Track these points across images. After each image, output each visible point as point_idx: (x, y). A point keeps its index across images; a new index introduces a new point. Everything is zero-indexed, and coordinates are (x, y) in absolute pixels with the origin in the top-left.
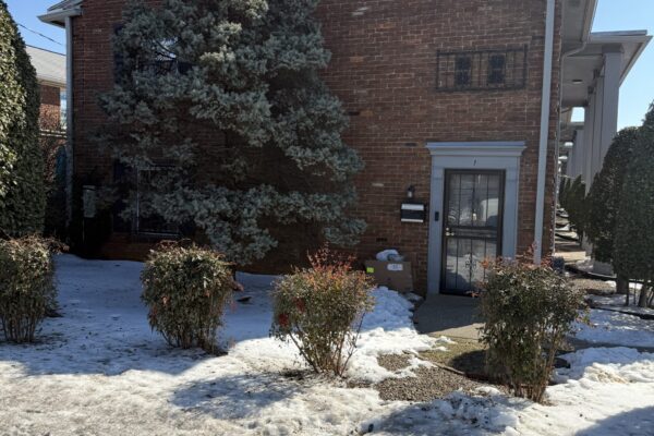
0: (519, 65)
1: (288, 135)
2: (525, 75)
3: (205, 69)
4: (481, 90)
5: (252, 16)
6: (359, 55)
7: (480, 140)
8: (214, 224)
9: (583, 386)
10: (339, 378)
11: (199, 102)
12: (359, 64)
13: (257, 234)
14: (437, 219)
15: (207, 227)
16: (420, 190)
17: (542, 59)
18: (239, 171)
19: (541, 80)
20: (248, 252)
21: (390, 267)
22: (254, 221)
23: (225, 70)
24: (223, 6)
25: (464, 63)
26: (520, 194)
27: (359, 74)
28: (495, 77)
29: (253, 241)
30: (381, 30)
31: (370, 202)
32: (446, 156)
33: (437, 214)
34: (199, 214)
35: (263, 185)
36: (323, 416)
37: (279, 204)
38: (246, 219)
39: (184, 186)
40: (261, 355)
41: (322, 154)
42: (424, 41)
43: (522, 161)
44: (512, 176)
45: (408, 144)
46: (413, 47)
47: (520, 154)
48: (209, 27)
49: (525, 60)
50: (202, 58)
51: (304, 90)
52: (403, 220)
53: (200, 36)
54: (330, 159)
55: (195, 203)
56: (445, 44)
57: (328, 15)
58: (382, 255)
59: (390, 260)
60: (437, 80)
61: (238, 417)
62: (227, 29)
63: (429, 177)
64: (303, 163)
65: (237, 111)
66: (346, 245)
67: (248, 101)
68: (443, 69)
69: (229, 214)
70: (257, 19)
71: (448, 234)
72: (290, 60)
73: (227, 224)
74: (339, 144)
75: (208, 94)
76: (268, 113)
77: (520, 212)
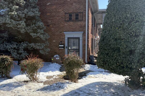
0: (81, 16)
1: (30, 30)
2: (82, 18)
3: (10, 16)
4: (74, 21)
5: (21, 4)
6: (49, 13)
7: (74, 31)
8: (12, 50)
9: (86, 79)
10: (36, 81)
11: (8, 23)
12: (49, 15)
13: (23, 52)
14: (66, 48)
15: (11, 51)
16: (63, 42)
17: (86, 15)
18: (20, 39)
19: (86, 19)
20: (21, 56)
21: (57, 58)
22: (22, 49)
23: (14, 16)
24: (15, 2)
25: (70, 15)
26: (83, 42)
27: (49, 17)
28: (77, 18)
29: (22, 54)
30: (53, 8)
31: (53, 45)
32: (68, 35)
33: (66, 47)
34: (8, 48)
35: (25, 42)
36: (29, 89)
37: (29, 46)
38: (20, 49)
39: (6, 42)
40: (20, 78)
41: (38, 35)
42: (62, 11)
43: (83, 36)
44: (81, 39)
45: (60, 32)
46: (60, 12)
47: (82, 34)
48: (11, 7)
49: (82, 15)
50: (9, 13)
51: (34, 21)
52: (60, 48)
53: (9, 9)
54: (40, 35)
55: (8, 46)
56: (66, 11)
57: (42, 4)
58: (55, 56)
59: (57, 57)
60: (65, 19)
61: (9, 90)
62: (15, 7)
63: (65, 39)
64: (34, 37)
65: (18, 25)
66: (45, 54)
67: (20, 23)
68: (67, 17)
69: (16, 48)
70: (22, 5)
71: (69, 51)
72: (30, 14)
73: (16, 50)
74: (43, 32)
75: (10, 21)
76: (25, 26)
77: (83, 46)
